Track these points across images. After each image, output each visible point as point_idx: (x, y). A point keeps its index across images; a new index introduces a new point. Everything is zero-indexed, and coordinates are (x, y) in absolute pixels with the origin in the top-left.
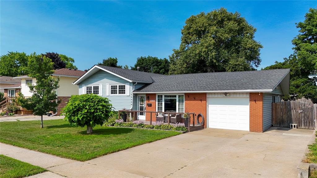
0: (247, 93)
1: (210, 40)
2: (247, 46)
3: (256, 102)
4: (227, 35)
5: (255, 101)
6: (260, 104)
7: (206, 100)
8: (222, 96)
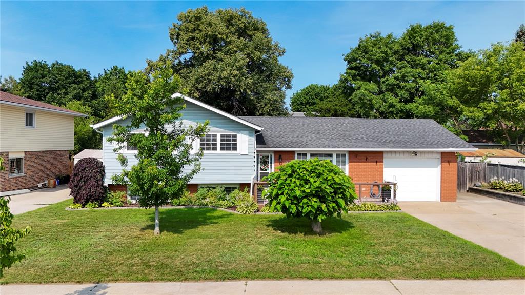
0: (437, 152)
3: (450, 164)
5: (449, 162)
6: (454, 166)
7: (383, 162)
8: (406, 155)
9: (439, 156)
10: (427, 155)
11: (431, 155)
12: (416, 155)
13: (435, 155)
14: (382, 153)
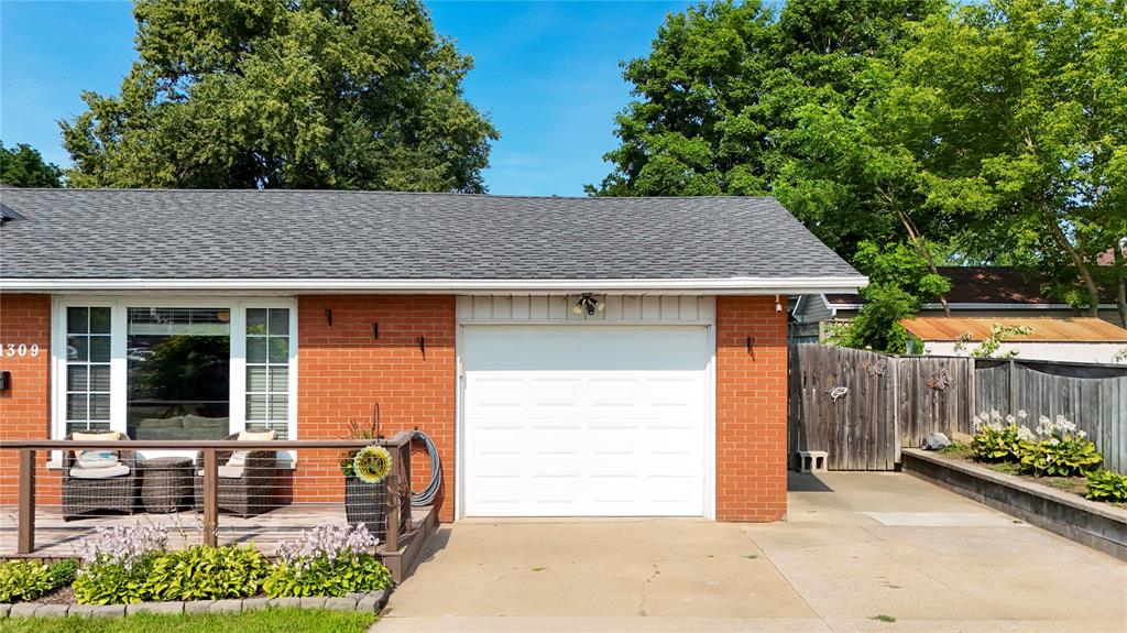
0: (699, 299)
1: (298, 65)
2: (451, 121)
3: (756, 350)
4: (370, 58)
5: (749, 343)
6: (774, 359)
7: (452, 343)
8: (558, 312)
9: (708, 315)
10: (651, 314)
11: (669, 314)
12: (591, 310)
13: (689, 314)
14: (448, 301)
